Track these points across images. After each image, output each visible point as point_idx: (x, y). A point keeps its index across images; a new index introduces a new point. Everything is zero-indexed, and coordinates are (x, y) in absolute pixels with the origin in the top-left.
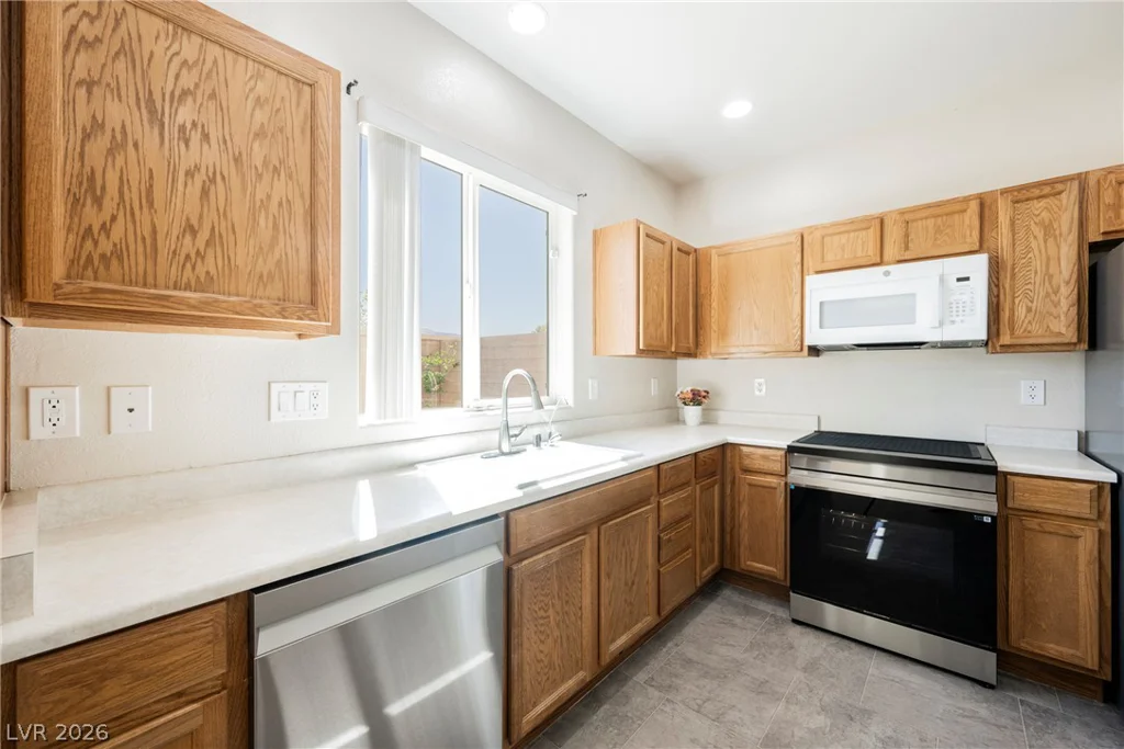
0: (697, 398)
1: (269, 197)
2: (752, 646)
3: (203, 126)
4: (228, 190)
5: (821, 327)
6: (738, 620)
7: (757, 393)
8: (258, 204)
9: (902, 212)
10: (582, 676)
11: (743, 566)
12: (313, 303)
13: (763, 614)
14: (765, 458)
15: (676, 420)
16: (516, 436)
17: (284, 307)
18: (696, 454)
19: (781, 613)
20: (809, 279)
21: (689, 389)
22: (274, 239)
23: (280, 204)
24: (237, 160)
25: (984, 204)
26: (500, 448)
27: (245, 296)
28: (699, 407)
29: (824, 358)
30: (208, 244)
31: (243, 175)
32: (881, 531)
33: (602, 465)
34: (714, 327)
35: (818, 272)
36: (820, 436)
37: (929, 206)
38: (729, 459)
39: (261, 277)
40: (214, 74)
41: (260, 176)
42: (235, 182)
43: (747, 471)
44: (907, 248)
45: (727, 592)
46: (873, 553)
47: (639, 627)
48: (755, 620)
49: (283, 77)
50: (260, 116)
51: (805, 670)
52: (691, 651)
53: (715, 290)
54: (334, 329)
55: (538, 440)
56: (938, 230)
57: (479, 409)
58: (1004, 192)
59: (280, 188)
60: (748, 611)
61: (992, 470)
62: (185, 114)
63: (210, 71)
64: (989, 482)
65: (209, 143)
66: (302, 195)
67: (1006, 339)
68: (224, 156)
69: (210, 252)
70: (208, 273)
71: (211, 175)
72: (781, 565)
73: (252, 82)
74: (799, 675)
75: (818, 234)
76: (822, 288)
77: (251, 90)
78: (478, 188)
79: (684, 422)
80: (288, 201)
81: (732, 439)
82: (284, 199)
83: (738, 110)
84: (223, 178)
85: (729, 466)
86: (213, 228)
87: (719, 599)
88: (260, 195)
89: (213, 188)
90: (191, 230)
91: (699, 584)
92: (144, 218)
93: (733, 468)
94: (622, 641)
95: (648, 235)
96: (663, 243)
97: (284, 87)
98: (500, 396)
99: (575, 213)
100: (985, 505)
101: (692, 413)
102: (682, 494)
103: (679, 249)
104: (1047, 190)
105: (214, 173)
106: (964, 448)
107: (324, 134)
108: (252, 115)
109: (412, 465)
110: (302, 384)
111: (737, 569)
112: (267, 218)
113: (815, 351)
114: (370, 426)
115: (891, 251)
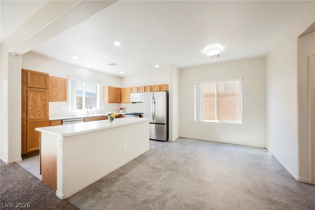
4: (58, 91)
16: (89, 113)
17: (63, 100)
34: (123, 99)
39: (61, 98)
50: (61, 85)
53: (123, 94)
54: (67, 102)
55: (93, 113)
56: (142, 89)
57: (85, 110)
59: (62, 90)
62: (55, 86)
66: (64, 91)
68: (58, 89)
69: (57, 96)
70: (57, 98)
79: (120, 112)
86: (57, 94)
90: (55, 95)
92: (52, 94)
95: (110, 88)
96: (113, 88)
97: (63, 82)
107: (66, 86)
110: (63, 106)
112: (61, 93)
114: (70, 111)
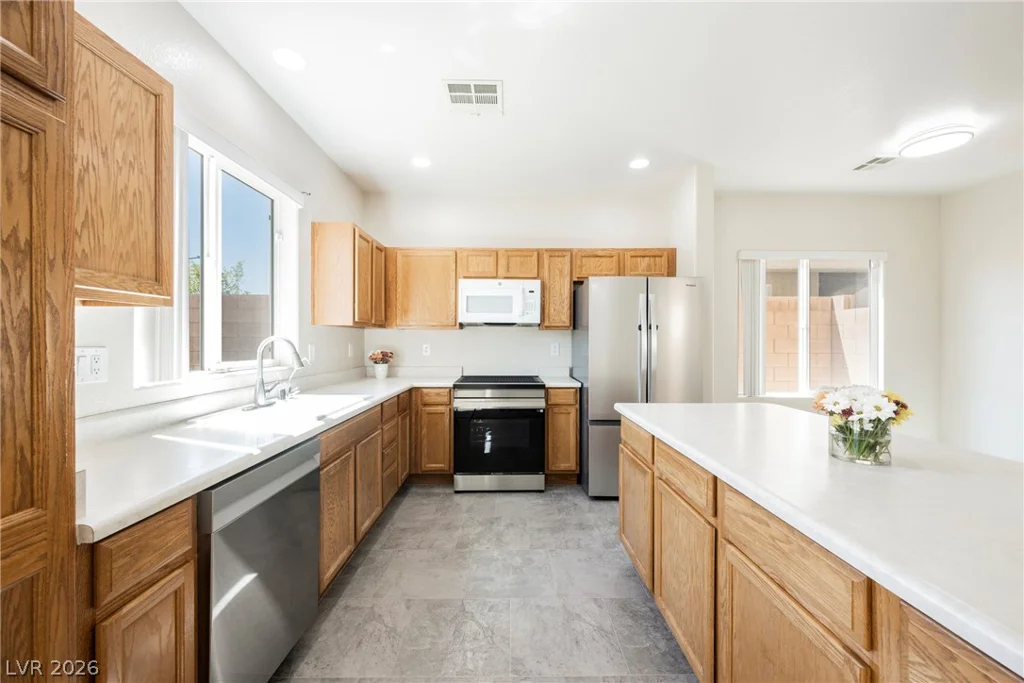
0: (385, 358)
1: (126, 187)
2: (437, 511)
3: (79, 121)
4: (98, 179)
5: (467, 311)
6: (425, 501)
7: (424, 354)
8: (119, 192)
9: (507, 251)
10: (351, 547)
11: (424, 469)
12: (157, 279)
13: (438, 495)
14: (438, 394)
15: (364, 375)
16: (269, 391)
17: (139, 283)
18: (398, 396)
19: (449, 491)
20: (462, 282)
21: (379, 351)
22: (130, 225)
23: (135, 195)
24: (104, 154)
25: (539, 253)
26: (255, 401)
27: (110, 271)
28: (386, 365)
29: (466, 330)
30: (83, 225)
31: (108, 168)
32: (489, 438)
33: (351, 405)
34: (399, 306)
35: (465, 277)
36: (465, 378)
37: (518, 250)
38: (414, 398)
39: (121, 256)
40: (87, 77)
41: (120, 169)
42: (103, 172)
43: (425, 405)
44: (508, 270)
45: (413, 490)
46: (487, 449)
47: (375, 514)
48: (435, 498)
49: (137, 87)
50: (121, 118)
51: (467, 511)
52: (403, 525)
53: (399, 280)
55: (283, 394)
56: (521, 263)
57: (224, 371)
58: (546, 250)
59: (134, 181)
60: (429, 495)
61: (542, 387)
63: (85, 73)
64: (541, 393)
65: (83, 136)
66: (149, 188)
67: (547, 324)
68: (95, 149)
69: (85, 232)
70: (84, 251)
71: (85, 164)
72: (447, 462)
73: (115, 88)
74: (465, 515)
75: (465, 254)
76: (468, 288)
77: (114, 94)
78: (220, 172)
79: (374, 377)
80: (140, 192)
81: (417, 384)
82: (137, 192)
83: (421, 163)
84: (94, 169)
85: (414, 402)
86: (87, 211)
87: (410, 495)
88: (120, 186)
89: (86, 176)
91: (400, 485)
93: (416, 404)
94: (367, 524)
95: (360, 236)
96: (368, 242)
97: (138, 96)
98: (255, 358)
99: (301, 207)
100: (540, 404)
101: (381, 369)
102: (393, 423)
103: (377, 248)
104: (560, 254)
105: (88, 163)
106: (531, 378)
108: (115, 116)
109: (185, 421)
110: (85, 349)
111: (420, 472)
112: (125, 203)
113: (462, 326)
114: (142, 388)
115: (502, 272)
